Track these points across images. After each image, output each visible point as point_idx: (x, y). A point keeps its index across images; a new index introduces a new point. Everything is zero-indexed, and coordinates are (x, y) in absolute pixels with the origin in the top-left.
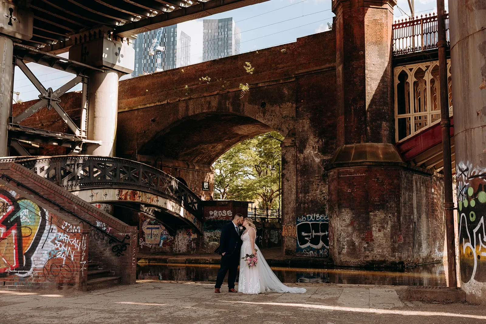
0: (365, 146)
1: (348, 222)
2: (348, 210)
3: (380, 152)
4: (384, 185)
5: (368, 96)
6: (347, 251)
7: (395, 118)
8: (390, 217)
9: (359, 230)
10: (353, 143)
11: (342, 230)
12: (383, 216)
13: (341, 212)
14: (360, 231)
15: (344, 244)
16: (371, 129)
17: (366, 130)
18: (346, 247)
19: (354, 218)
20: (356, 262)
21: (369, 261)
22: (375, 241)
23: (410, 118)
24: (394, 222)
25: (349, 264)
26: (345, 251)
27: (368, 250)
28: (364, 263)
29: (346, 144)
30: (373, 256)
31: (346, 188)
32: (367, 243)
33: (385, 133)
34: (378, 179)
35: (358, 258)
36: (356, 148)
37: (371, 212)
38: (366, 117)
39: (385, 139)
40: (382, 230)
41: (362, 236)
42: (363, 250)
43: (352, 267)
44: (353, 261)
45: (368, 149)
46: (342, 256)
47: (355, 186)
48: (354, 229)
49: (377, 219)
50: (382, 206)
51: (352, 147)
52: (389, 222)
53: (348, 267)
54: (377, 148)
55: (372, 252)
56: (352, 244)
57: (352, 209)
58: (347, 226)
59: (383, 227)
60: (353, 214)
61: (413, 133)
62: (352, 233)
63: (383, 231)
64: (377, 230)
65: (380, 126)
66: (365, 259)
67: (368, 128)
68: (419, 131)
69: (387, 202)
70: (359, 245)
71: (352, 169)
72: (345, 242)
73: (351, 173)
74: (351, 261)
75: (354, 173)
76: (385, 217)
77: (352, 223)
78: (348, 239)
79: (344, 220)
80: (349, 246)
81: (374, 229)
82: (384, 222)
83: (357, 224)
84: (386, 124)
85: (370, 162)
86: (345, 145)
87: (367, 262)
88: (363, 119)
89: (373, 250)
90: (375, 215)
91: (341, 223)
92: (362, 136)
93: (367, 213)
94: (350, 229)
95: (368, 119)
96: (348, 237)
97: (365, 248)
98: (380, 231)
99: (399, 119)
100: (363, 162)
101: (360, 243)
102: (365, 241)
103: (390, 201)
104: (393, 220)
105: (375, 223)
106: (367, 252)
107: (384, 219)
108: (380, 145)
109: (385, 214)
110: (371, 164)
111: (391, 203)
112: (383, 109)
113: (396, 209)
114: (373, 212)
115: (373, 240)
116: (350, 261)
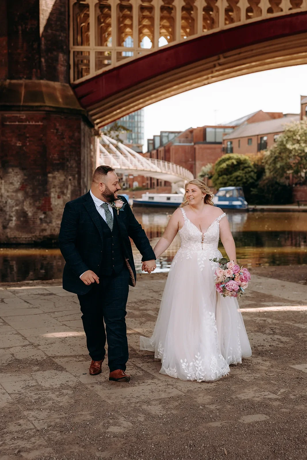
0: (40, 85)
1: (17, 185)
2: (17, 170)
3: (58, 94)
4: (63, 138)
5: (43, 14)
6: (16, 225)
7: (70, 49)
8: (70, 180)
9: (33, 196)
10: (21, 78)
11: (8, 196)
12: (62, 179)
13: (7, 173)
14: (35, 198)
15: (12, 214)
16: (46, 61)
17: (40, 62)
18: (14, 218)
19: (25, 180)
20: (29, 238)
21: (47, 236)
22: (54, 211)
23: (89, 52)
24: (75, 186)
25: (19, 241)
26: (13, 224)
27: (46, 222)
28: (40, 239)
29: (11, 78)
30: (51, 230)
31: (14, 140)
32: (45, 213)
33: (61, 69)
34: (57, 130)
35: (31, 233)
36: (26, 86)
37: (49, 173)
38: (39, 44)
39: (61, 77)
40: (61, 196)
41: (37, 204)
42: (38, 222)
43: (23, 244)
44: (24, 236)
45: (44, 89)
46: (8, 230)
47: (28, 137)
48: (26, 195)
49: (56, 182)
50: (61, 166)
51: (21, 85)
52: (70, 187)
53: (17, 245)
54: (54, 88)
55: (50, 225)
56: (22, 214)
57: (23, 169)
58: (17, 191)
59: (63, 193)
60: (25, 175)
61: (93, 73)
62: (23, 202)
63: (63, 198)
64: (56, 196)
65: (56, 60)
66: (41, 234)
67: (43, 60)
68: (100, 71)
69: (68, 160)
70: (33, 215)
71: (23, 115)
72: (12, 212)
73: (21, 120)
74: (23, 237)
75: (26, 120)
76: (65, 179)
77: (23, 188)
78: (17, 208)
79: (11, 183)
80: (18, 218)
81: (52, 195)
82: (63, 185)
83: (31, 188)
84: (63, 57)
85: (50, 107)
86: (8, 81)
87: (44, 237)
88: (35, 46)
89: (51, 222)
90: (54, 178)
91: (6, 187)
92: (34, 70)
93: (45, 175)
94: (20, 195)
95: (43, 47)
96: (17, 205)
97: (41, 219)
98: (59, 197)
99: (74, 52)
100: (41, 106)
101: (35, 214)
102: (42, 210)
103: (71, 160)
104: (73, 184)
105: (54, 188)
106: (44, 225)
107: (64, 182)
108: (57, 85)
109: (65, 176)
110: (51, 109)
111: (72, 162)
112: (60, 35)
113: (77, 170)
114: (52, 173)
115: (51, 209)
116: (20, 237)
